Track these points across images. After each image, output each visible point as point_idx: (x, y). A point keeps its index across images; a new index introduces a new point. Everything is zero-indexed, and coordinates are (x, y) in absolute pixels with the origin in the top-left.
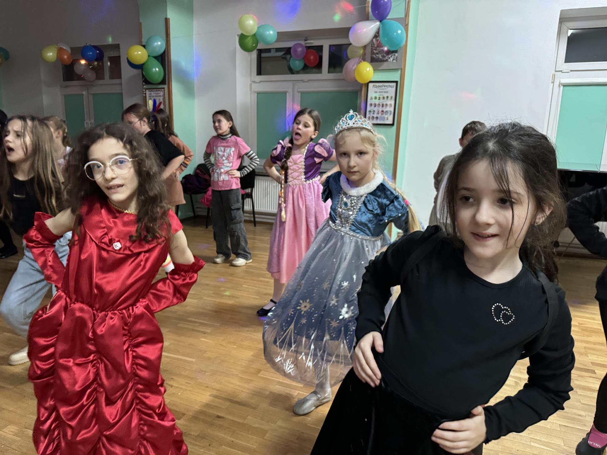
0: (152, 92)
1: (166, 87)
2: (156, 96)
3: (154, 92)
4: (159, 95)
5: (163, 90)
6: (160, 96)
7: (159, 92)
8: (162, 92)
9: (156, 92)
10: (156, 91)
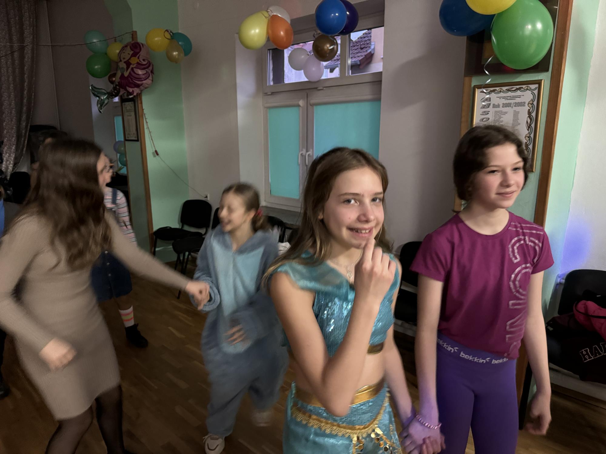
0: (493, 95)
1: (545, 78)
2: (506, 105)
3: (502, 94)
4: (518, 100)
5: (533, 87)
6: (522, 104)
7: (519, 93)
8: (529, 92)
9: (510, 94)
10: (508, 90)
